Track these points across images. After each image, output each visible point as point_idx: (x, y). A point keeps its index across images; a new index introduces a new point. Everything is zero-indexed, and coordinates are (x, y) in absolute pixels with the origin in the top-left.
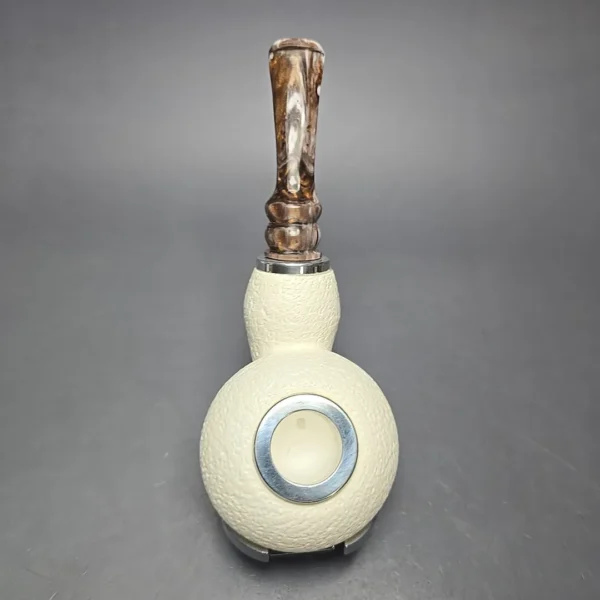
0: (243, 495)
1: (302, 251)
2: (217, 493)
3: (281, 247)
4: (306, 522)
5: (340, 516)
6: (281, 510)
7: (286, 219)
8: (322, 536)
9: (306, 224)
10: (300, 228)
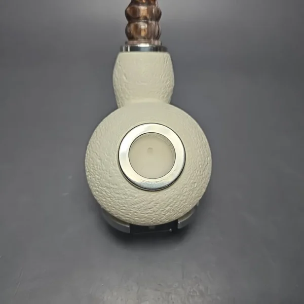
0: (112, 186)
1: (149, 39)
2: (96, 187)
3: (136, 36)
4: (152, 203)
5: (174, 199)
6: (136, 195)
7: (138, 16)
8: (163, 213)
9: (151, 20)
10: (147, 23)
